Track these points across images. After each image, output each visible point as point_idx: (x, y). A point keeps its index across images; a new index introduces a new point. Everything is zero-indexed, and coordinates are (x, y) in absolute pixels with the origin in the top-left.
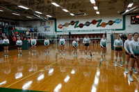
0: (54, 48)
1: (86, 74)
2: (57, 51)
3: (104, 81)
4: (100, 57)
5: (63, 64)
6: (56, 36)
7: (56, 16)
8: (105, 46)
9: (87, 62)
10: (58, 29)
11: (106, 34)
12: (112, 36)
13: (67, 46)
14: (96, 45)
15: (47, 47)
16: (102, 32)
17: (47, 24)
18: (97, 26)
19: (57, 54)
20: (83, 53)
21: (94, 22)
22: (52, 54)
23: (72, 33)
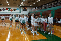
1: (3, 34)
12: (15, 16)
16: (11, 14)
20: (2, 24)
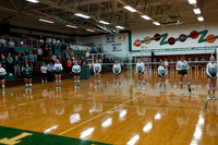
0: (127, 77)
2: (131, 81)
3: (211, 134)
5: (141, 103)
6: (131, 59)
7: (131, 27)
8: (214, 75)
9: (182, 100)
10: (134, 48)
11: (215, 55)
13: (148, 73)
14: (197, 72)
17: (117, 40)
18: (200, 42)
19: (132, 87)
20: (175, 86)
21: (194, 35)
22: (124, 86)
23: (156, 54)
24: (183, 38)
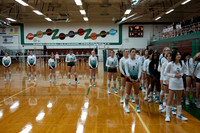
0: (20, 70)
1: (69, 108)
2: (24, 73)
4: (88, 81)
5: (33, 94)
6: (23, 52)
8: (94, 66)
9: (70, 89)
10: (26, 41)
12: (104, 52)
13: (40, 66)
14: (83, 64)
15: (8, 68)
16: (92, 47)
17: (8, 32)
18: (85, 38)
19: (24, 78)
20: (65, 77)
21: (81, 32)
22: (16, 78)
23: (48, 47)
24: (72, 35)
